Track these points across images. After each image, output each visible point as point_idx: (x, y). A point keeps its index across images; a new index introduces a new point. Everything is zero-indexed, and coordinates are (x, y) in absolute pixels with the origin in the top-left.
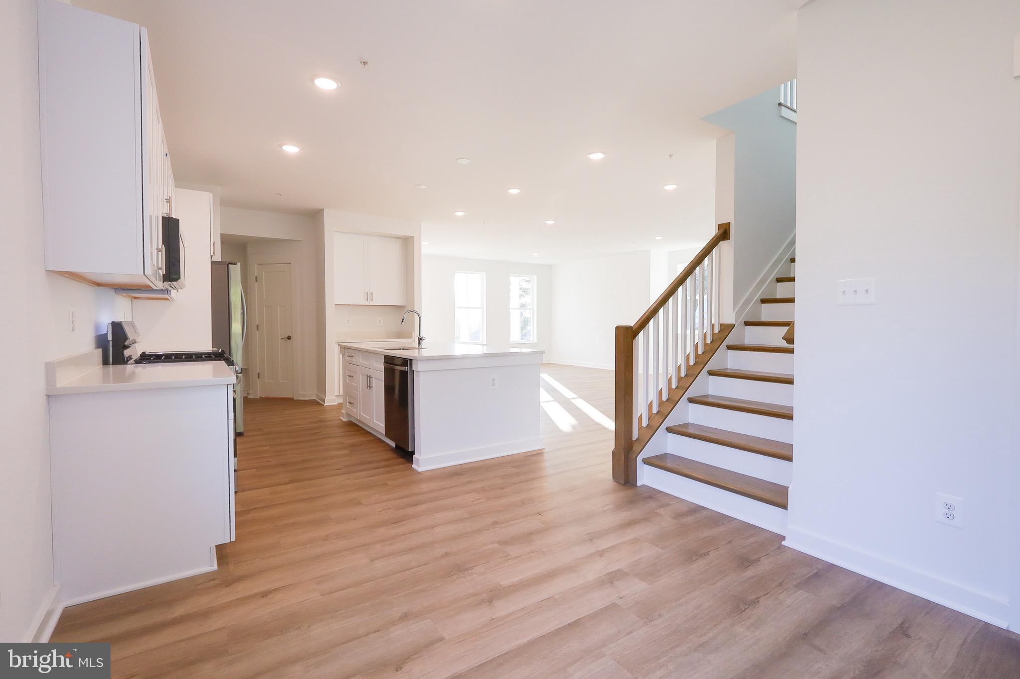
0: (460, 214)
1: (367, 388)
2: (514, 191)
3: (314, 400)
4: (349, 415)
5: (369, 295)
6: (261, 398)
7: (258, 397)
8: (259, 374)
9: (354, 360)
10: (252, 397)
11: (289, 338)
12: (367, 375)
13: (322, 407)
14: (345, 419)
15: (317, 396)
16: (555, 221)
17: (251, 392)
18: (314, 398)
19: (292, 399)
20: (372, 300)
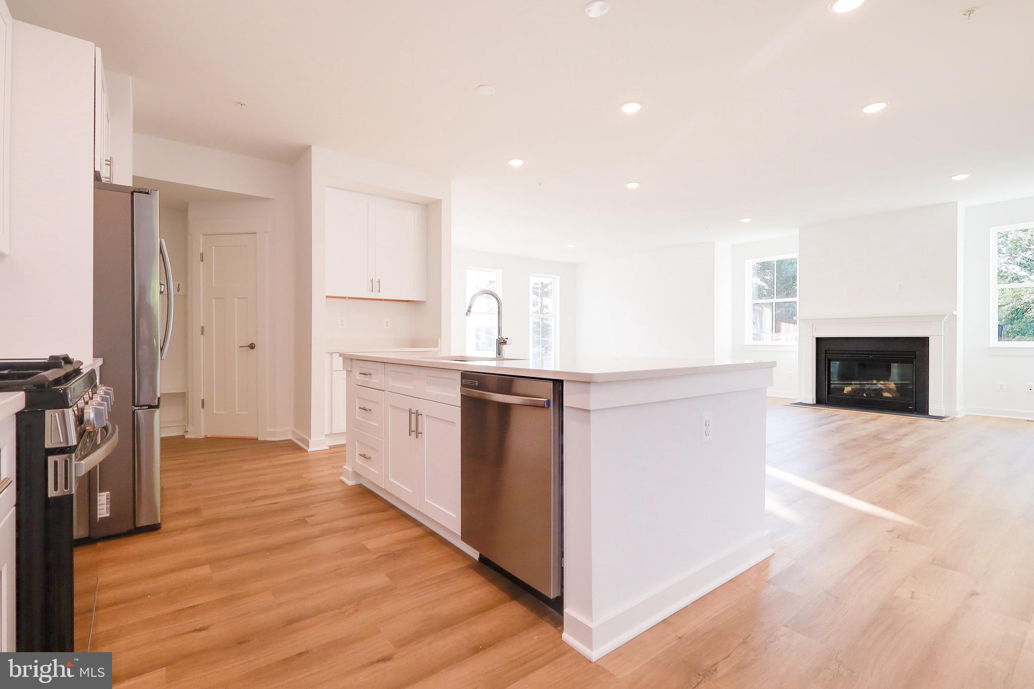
0: (516, 163)
1: (410, 435)
2: (631, 108)
3: (291, 440)
4: (357, 475)
5: (375, 284)
6: (206, 438)
7: (201, 435)
8: (203, 401)
9: (374, 381)
10: (192, 436)
11: (252, 346)
12: (410, 410)
13: (305, 454)
14: (350, 482)
15: (294, 433)
16: (639, 183)
17: (190, 428)
18: (290, 437)
19: (254, 440)
20: (379, 291)
